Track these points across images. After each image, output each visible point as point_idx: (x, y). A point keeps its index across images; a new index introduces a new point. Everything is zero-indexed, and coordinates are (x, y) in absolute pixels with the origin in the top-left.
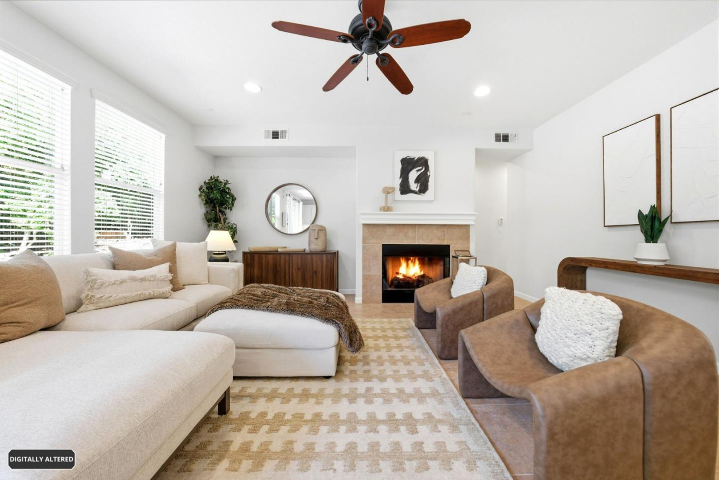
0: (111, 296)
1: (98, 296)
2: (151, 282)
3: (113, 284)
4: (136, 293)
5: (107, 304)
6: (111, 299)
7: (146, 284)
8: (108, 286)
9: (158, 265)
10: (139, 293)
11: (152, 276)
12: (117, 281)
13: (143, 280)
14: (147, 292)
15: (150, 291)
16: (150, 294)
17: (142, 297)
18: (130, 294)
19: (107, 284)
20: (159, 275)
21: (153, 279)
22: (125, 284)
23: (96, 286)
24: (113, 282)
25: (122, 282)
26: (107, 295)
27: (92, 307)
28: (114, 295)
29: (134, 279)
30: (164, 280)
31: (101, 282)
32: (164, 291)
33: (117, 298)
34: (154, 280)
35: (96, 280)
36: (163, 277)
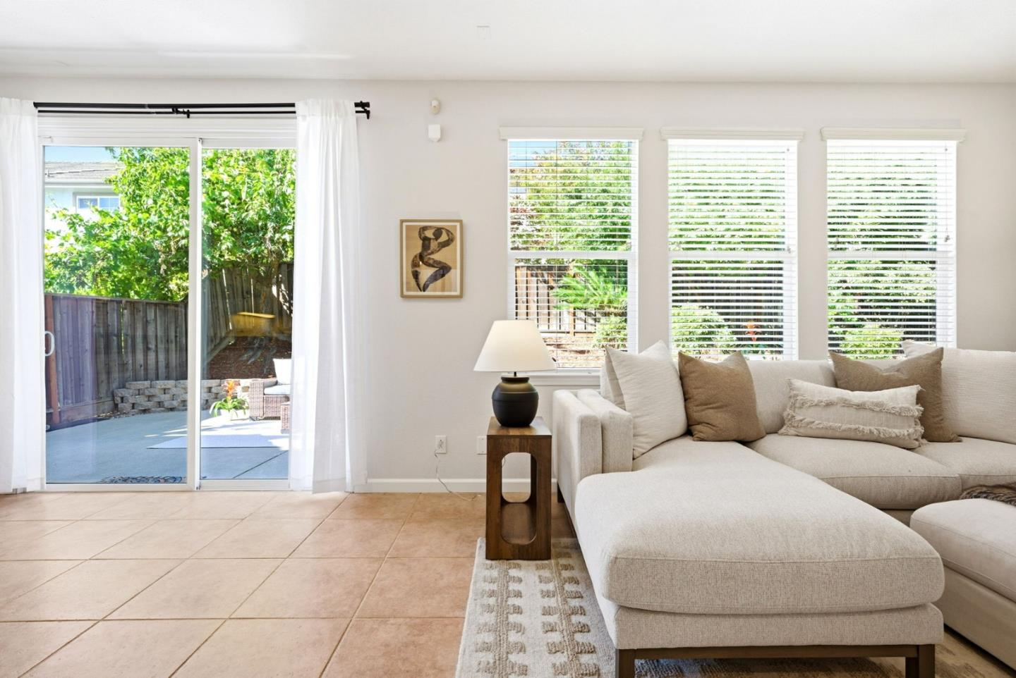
0: (813, 422)
1: (798, 418)
2: (875, 414)
3: (816, 405)
4: (849, 426)
5: (809, 432)
6: (813, 426)
7: (863, 414)
8: (810, 406)
9: (899, 387)
10: (853, 426)
11: (877, 405)
12: (822, 402)
13: (860, 407)
14: (867, 429)
15: (872, 428)
16: (871, 432)
17: (859, 435)
18: (840, 425)
19: (809, 404)
20: (891, 405)
21: (878, 409)
22: (832, 410)
23: (797, 405)
24: (816, 402)
25: (829, 404)
26: (807, 420)
27: (792, 431)
28: (817, 422)
29: (846, 404)
30: (900, 414)
31: (802, 400)
32: (898, 434)
33: (821, 426)
34: (881, 411)
35: (797, 395)
36: (897, 409)
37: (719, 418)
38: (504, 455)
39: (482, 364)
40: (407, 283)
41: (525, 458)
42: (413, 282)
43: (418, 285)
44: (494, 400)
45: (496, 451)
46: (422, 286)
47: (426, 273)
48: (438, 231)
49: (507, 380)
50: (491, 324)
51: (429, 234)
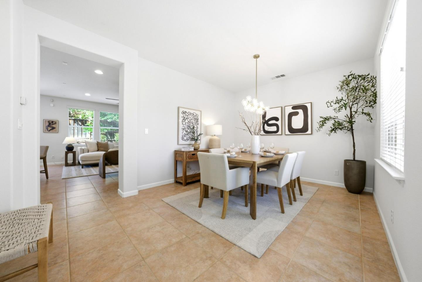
37: (102, 149)
38: (68, 153)
39: (64, 142)
40: (45, 130)
41: (72, 154)
42: (47, 130)
43: (48, 130)
44: (66, 147)
45: (66, 154)
46: (49, 130)
47: (49, 128)
48: (53, 122)
49: (68, 145)
50: (65, 138)
51: (51, 122)
